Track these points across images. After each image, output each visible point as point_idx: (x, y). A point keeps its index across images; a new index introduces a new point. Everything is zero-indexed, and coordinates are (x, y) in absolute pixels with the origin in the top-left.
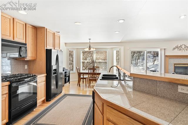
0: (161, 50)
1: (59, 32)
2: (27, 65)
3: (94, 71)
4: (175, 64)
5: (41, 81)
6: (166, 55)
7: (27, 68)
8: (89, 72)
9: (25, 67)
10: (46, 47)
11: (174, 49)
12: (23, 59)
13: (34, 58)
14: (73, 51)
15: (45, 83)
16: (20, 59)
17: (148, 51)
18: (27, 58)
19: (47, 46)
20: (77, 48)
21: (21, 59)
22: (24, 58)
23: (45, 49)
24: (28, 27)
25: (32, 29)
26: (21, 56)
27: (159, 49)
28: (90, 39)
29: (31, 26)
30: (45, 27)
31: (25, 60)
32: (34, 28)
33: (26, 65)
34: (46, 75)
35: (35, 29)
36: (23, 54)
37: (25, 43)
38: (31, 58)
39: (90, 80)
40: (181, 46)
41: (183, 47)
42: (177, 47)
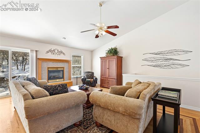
6: (38, 57)
11: (48, 52)
40: (54, 50)
41: (56, 51)
42: (50, 51)
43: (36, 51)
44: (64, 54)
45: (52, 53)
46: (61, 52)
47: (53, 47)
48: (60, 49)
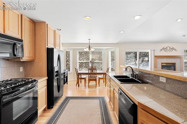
0: (151, 50)
1: (61, 30)
2: (22, 67)
3: (92, 71)
4: (162, 63)
5: (41, 86)
6: (155, 55)
7: (22, 71)
8: (89, 72)
9: (20, 70)
10: (47, 46)
11: (161, 50)
12: (18, 60)
13: (31, 59)
14: (69, 52)
15: (46, 87)
16: (13, 60)
17: (140, 51)
18: (23, 58)
19: (49, 45)
20: (74, 49)
21: (15, 59)
22: (20, 58)
23: (46, 48)
24: (25, 19)
25: (29, 22)
26: (15, 55)
27: (150, 50)
28: (89, 39)
29: (28, 19)
30: (45, 22)
31: (21, 60)
32: (32, 21)
33: (20, 67)
34: (47, 78)
35: (32, 23)
36: (18, 53)
37: (20, 39)
38: (29, 59)
39: (90, 80)
40: (167, 48)
41: (168, 48)
42: (163, 49)
43: (154, 50)
44: (175, 50)
45: (165, 51)
46: (173, 49)
47: (165, 45)
48: (171, 45)
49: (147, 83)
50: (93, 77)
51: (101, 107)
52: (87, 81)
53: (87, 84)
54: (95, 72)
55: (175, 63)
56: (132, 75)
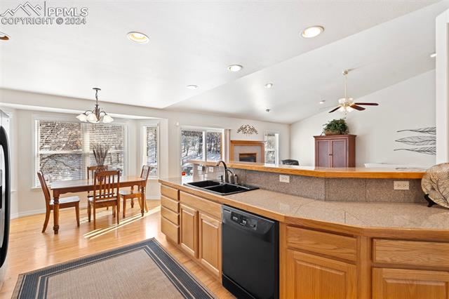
0: (225, 131)
6: (231, 140)
8: (92, 184)
11: (239, 131)
17: (206, 131)
27: (223, 130)
28: (97, 89)
40: (246, 127)
41: (248, 128)
42: (242, 128)
43: (230, 130)
44: (256, 132)
45: (243, 132)
46: (253, 130)
47: (244, 123)
48: (252, 124)
49: (258, 188)
50: (104, 195)
51: (162, 265)
52: (83, 212)
53: (84, 220)
54: (116, 181)
55: (255, 154)
56: (222, 179)
